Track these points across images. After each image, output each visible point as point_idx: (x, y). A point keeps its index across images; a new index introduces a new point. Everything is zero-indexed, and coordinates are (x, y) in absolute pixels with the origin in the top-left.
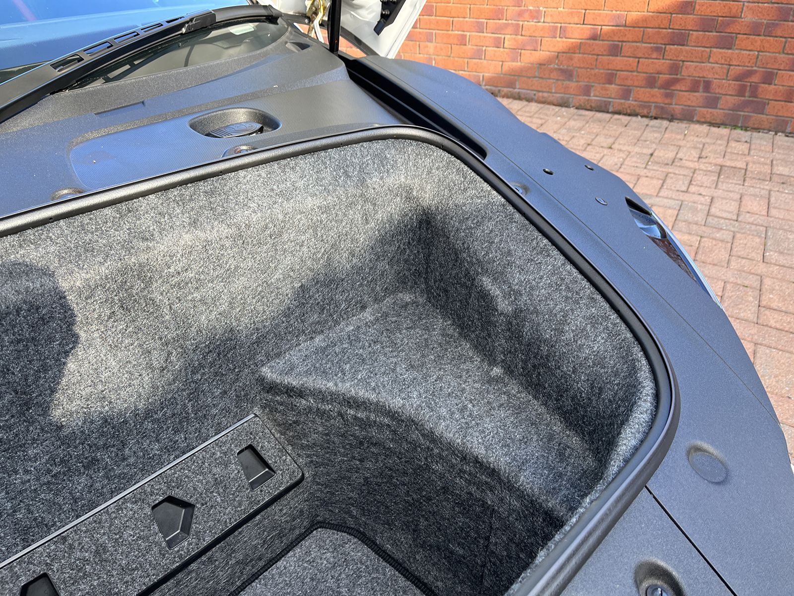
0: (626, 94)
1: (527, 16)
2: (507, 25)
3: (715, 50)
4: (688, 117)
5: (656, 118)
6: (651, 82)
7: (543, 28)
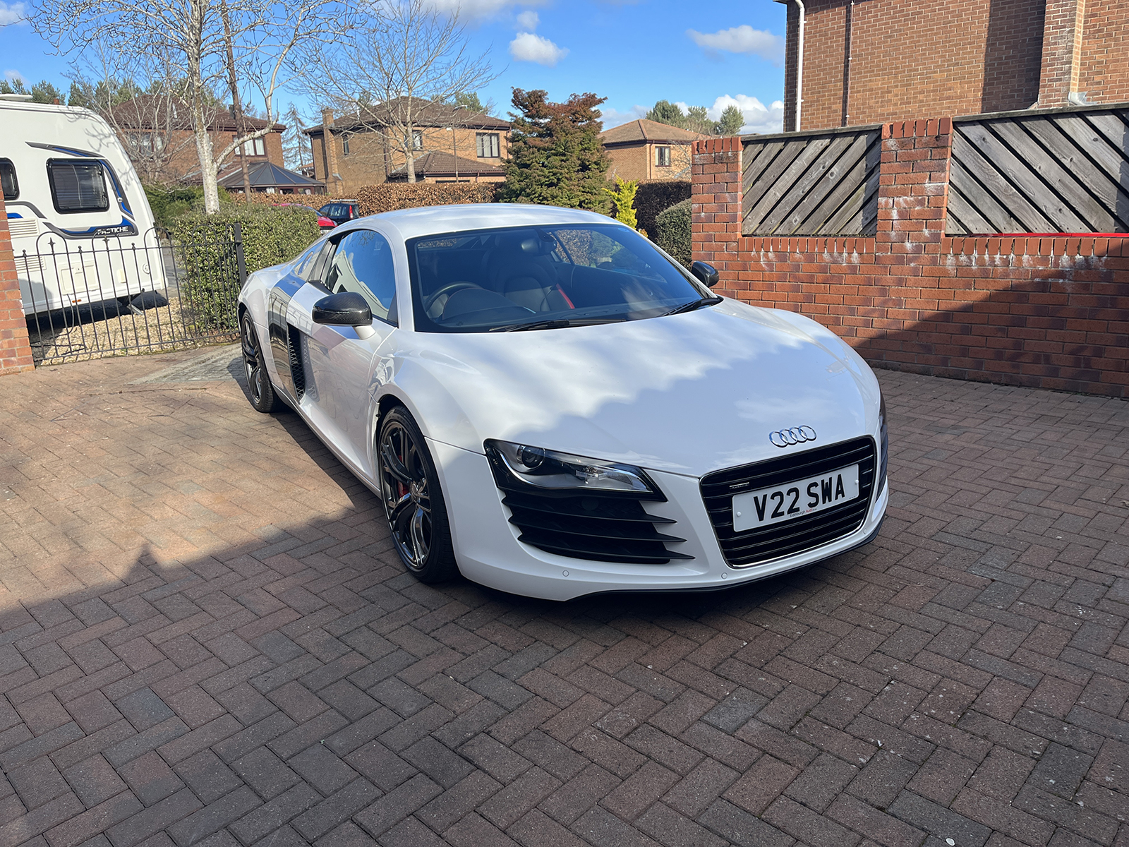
0: (979, 365)
1: (890, 304)
2: (874, 311)
3: (1049, 330)
4: (1034, 384)
5: (1006, 385)
6: (999, 355)
7: (904, 313)
